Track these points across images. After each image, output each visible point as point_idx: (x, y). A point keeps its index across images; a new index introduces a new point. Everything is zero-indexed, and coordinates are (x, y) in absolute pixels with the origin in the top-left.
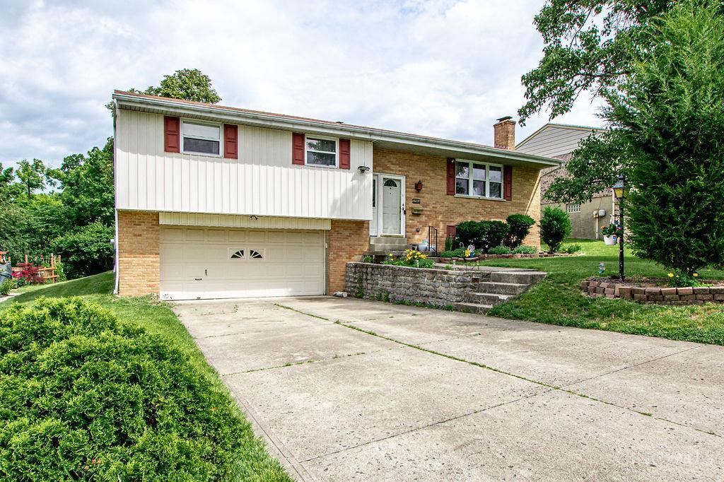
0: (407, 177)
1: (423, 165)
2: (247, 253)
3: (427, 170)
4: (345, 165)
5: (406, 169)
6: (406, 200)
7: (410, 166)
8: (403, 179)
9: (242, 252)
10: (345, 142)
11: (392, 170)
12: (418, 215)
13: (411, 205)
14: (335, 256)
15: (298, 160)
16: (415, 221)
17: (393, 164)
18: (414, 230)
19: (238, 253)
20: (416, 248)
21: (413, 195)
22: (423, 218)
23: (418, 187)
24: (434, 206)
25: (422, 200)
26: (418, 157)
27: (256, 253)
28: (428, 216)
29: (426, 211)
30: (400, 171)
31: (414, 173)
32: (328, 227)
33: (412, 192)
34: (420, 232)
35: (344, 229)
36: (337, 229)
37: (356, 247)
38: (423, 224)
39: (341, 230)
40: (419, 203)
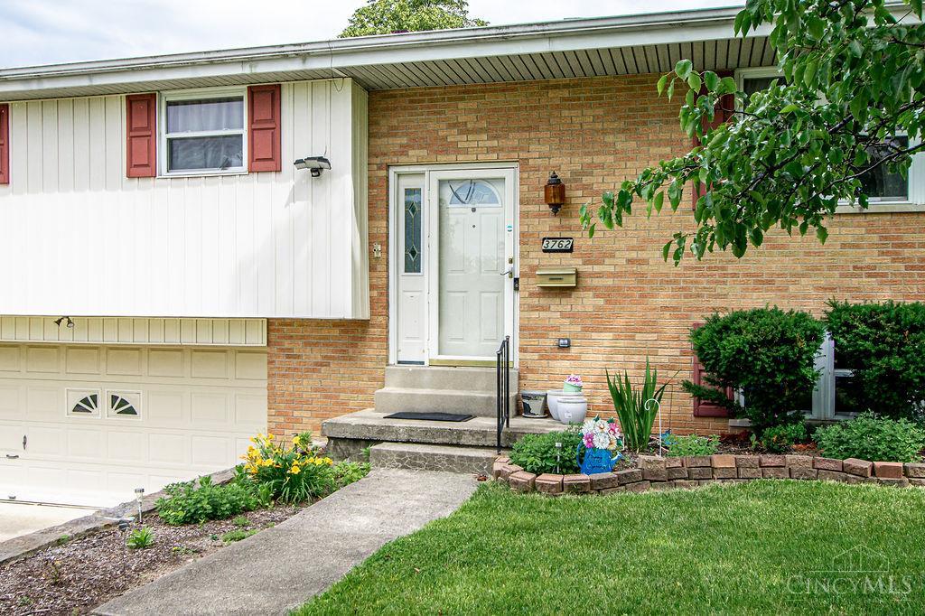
0: (524, 164)
1: (586, 117)
2: (104, 401)
3: (604, 132)
4: (267, 162)
5: (513, 140)
6: (522, 243)
7: (530, 129)
8: (510, 174)
9: (94, 398)
10: (266, 96)
11: (466, 151)
12: (565, 292)
13: (537, 257)
14: (282, 419)
15: (140, 167)
16: (555, 314)
17: (468, 132)
18: (549, 343)
19: (85, 401)
20: (536, 406)
21: (547, 225)
22: (586, 302)
23: (557, 197)
24: (633, 255)
25: (582, 240)
26: (566, 93)
27: (124, 402)
28: (609, 294)
29: (600, 275)
30: (490, 150)
31: (546, 148)
32: (258, 339)
33: (539, 215)
34: (574, 350)
35: (306, 344)
36: (287, 344)
37: (343, 396)
38: (589, 322)
39: (298, 348)
40: (571, 251)
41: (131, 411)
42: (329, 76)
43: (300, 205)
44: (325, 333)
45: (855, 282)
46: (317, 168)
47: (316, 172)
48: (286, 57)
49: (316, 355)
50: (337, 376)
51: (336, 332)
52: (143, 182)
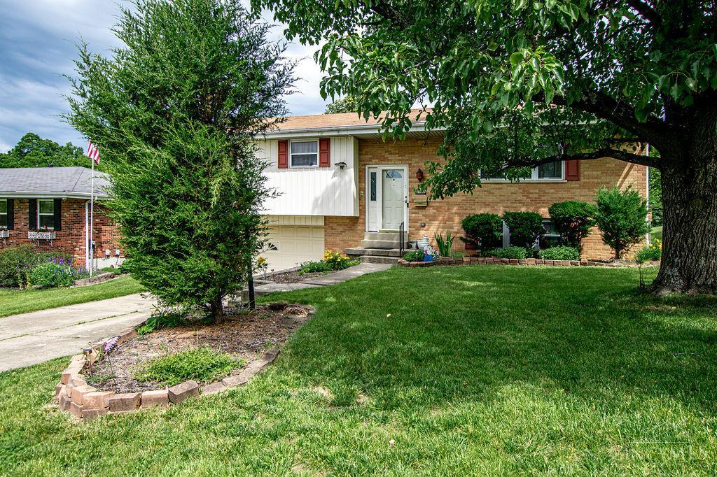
0: (410, 165)
2: (266, 245)
4: (325, 164)
5: (407, 157)
6: (410, 191)
7: (412, 153)
8: (406, 168)
10: (325, 142)
11: (391, 160)
12: (424, 208)
13: (414, 196)
15: (282, 165)
16: (420, 215)
17: (392, 154)
18: (418, 224)
21: (417, 185)
22: (430, 211)
23: (420, 176)
27: (273, 246)
29: (435, 202)
30: (400, 160)
31: (417, 160)
32: (321, 223)
33: (415, 182)
34: (426, 227)
35: (338, 225)
36: (331, 225)
37: (350, 243)
38: (431, 218)
39: (335, 226)
40: (425, 194)
41: (275, 249)
42: (347, 136)
43: (336, 179)
44: (344, 221)
45: (515, 205)
46: (342, 166)
47: (342, 167)
48: (332, 130)
49: (341, 229)
50: (348, 236)
51: (348, 221)
52: (283, 170)
